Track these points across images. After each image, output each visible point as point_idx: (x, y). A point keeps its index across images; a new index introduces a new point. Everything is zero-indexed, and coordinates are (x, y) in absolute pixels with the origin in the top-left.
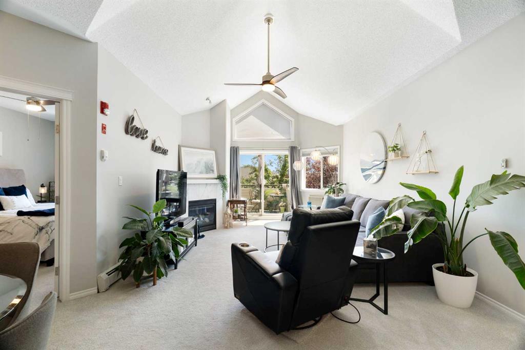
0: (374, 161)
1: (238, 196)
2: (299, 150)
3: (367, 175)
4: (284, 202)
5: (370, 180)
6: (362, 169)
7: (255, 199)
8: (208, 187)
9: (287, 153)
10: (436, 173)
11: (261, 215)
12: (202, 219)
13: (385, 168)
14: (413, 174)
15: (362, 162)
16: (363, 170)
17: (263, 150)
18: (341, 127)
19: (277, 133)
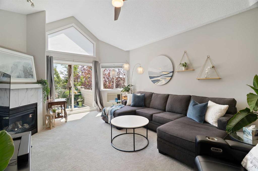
0: (162, 72)
1: (52, 98)
2: (99, 64)
3: (155, 80)
4: (81, 98)
5: (158, 83)
6: (149, 76)
7: (58, 98)
8: (29, 91)
9: (91, 65)
10: (220, 79)
11: (72, 110)
12: (20, 127)
13: (172, 76)
14: (199, 80)
15: (149, 73)
16: (151, 78)
17: (73, 61)
18: (128, 52)
19: (83, 50)
